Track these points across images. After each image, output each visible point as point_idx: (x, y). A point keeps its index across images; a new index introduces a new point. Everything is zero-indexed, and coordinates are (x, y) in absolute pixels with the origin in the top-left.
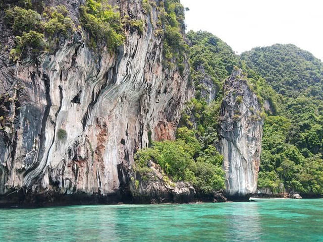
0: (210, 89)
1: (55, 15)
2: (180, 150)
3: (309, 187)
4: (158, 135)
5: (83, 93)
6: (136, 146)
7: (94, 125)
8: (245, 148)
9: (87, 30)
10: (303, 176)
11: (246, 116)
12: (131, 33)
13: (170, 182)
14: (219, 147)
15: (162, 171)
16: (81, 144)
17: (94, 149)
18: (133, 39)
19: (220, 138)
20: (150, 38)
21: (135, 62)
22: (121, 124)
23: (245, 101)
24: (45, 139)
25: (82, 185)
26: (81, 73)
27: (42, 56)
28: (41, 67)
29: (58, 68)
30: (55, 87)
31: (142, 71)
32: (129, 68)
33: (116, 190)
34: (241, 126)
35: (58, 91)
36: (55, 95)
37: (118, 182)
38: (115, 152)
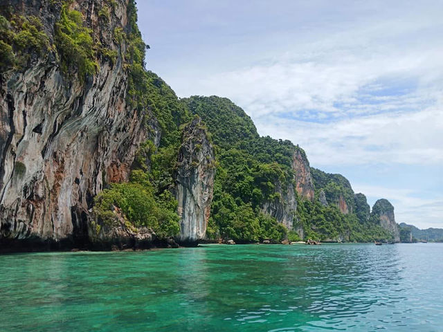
0: (156, 132)
1: (26, 25)
2: (143, 193)
3: (241, 234)
4: (110, 176)
5: (46, 121)
6: (89, 187)
7: (51, 160)
8: (199, 195)
9: (60, 51)
10: (237, 223)
11: (202, 164)
12: (103, 63)
13: (133, 227)
14: (175, 192)
15: (125, 216)
16: (38, 182)
17: (51, 188)
18: (104, 69)
19: (176, 183)
20: (118, 71)
21: (102, 94)
22: (77, 161)
23: (202, 149)
24: (4, 172)
25: (37, 229)
26: (48, 100)
27: (8, 72)
28: (5, 85)
29: (25, 90)
30: (18, 112)
31: (106, 105)
32: (95, 100)
33: (69, 234)
34: (198, 173)
35: (21, 116)
36: (18, 120)
37: (72, 226)
38: (69, 192)
